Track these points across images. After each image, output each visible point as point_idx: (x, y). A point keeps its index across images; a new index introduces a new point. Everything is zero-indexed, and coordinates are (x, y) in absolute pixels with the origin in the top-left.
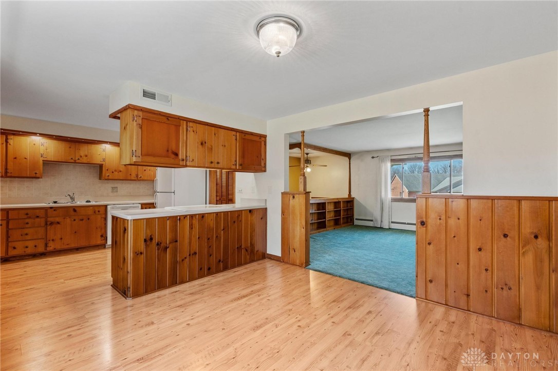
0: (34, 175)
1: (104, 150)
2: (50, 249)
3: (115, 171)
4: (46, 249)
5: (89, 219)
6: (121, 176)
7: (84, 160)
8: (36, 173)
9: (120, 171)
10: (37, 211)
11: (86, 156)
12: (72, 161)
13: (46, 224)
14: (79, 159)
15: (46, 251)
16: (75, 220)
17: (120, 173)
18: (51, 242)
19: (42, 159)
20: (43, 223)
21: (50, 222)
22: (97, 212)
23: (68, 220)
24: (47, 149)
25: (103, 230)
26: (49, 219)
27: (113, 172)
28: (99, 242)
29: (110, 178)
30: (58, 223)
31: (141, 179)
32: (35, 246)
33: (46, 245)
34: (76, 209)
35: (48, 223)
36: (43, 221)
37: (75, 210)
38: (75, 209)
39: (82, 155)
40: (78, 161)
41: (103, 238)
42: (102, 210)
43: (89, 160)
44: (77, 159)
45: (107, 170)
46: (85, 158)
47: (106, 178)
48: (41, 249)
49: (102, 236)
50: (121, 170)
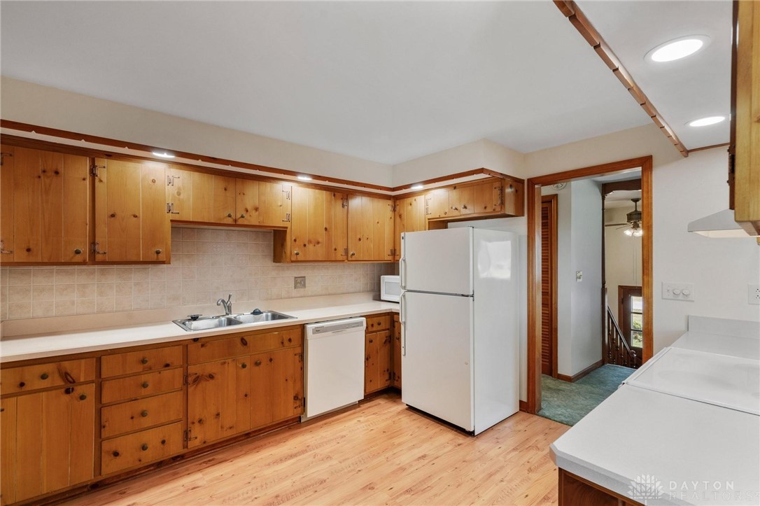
0: (154, 257)
1: (289, 197)
2: (194, 444)
3: (310, 242)
4: (185, 446)
5: (271, 360)
6: (319, 252)
7: (253, 219)
8: (158, 253)
9: (318, 243)
10: (167, 350)
11: (256, 209)
12: (230, 221)
13: (186, 382)
14: (242, 217)
15: (185, 451)
16: (244, 366)
17: (317, 246)
18: (197, 425)
19: (171, 216)
20: (179, 382)
21: (194, 377)
22: (286, 343)
23: (231, 368)
24: (179, 194)
25: (298, 385)
26: (192, 369)
27: (305, 245)
28: (291, 413)
29: (300, 258)
30: (211, 377)
31: (354, 258)
32: (163, 442)
33: (186, 435)
34: (245, 338)
35: (190, 379)
36: (178, 373)
37: (244, 342)
38: (243, 339)
39: (249, 208)
40: (240, 222)
41: (298, 403)
42: (295, 336)
43: (261, 219)
44: (239, 216)
45: (295, 240)
46: (254, 214)
47: (293, 259)
48: (175, 448)
49: (296, 398)
50: (320, 240)
